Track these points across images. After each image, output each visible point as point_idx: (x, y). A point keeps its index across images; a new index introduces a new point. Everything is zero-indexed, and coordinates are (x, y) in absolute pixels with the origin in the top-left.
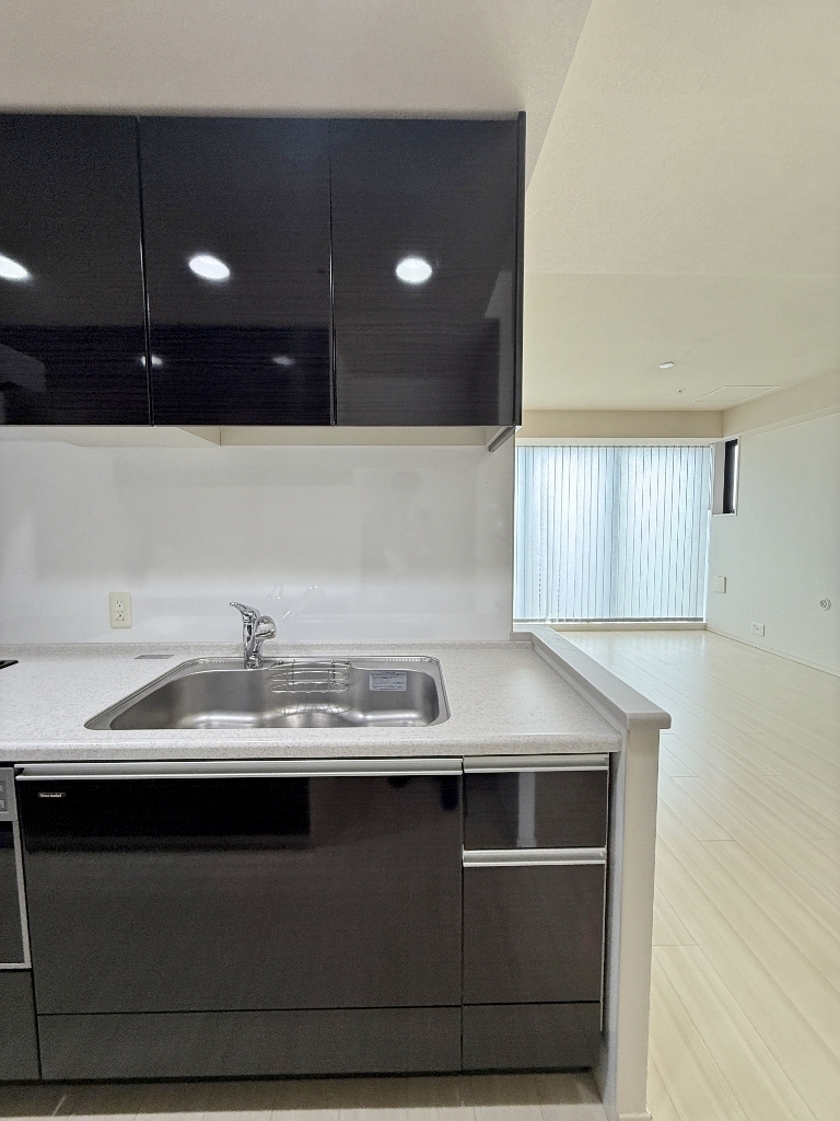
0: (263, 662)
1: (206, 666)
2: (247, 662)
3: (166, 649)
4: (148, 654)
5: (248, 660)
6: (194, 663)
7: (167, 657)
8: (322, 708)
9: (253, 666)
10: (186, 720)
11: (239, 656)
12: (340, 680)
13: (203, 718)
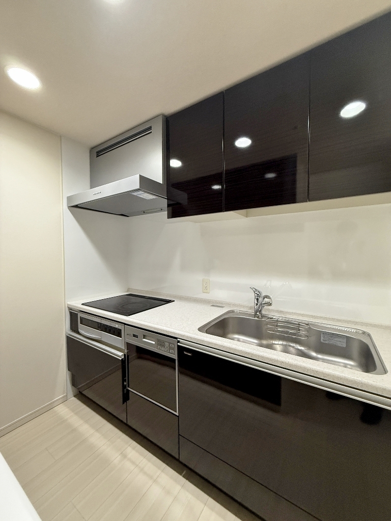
0: (263, 316)
1: (237, 314)
2: (255, 315)
3: (222, 303)
4: (216, 304)
5: (256, 314)
6: (233, 312)
7: (222, 307)
8: (292, 345)
9: (258, 317)
10: (230, 336)
11: (252, 312)
12: (303, 333)
13: (236, 336)
